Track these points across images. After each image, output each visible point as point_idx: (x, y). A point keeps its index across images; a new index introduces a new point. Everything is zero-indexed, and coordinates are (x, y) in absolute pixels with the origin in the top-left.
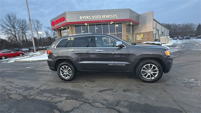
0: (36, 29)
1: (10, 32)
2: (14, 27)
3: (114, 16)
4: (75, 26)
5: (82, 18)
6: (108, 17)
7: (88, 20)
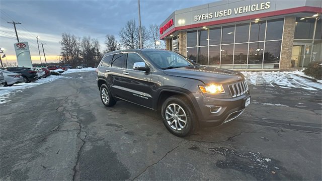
0: (154, 39)
1: (128, 43)
2: (132, 37)
3: (261, 6)
4: (188, 32)
5: (198, 17)
6: (247, 9)
7: (207, 21)
